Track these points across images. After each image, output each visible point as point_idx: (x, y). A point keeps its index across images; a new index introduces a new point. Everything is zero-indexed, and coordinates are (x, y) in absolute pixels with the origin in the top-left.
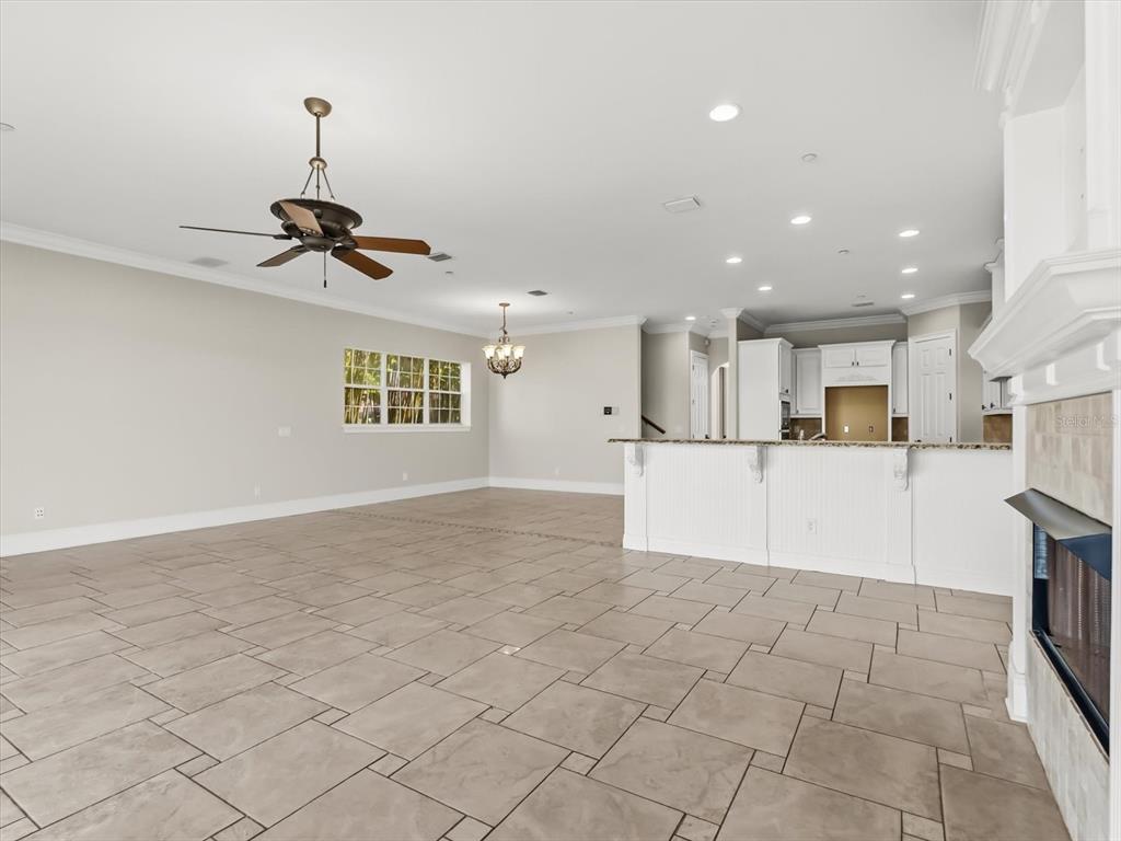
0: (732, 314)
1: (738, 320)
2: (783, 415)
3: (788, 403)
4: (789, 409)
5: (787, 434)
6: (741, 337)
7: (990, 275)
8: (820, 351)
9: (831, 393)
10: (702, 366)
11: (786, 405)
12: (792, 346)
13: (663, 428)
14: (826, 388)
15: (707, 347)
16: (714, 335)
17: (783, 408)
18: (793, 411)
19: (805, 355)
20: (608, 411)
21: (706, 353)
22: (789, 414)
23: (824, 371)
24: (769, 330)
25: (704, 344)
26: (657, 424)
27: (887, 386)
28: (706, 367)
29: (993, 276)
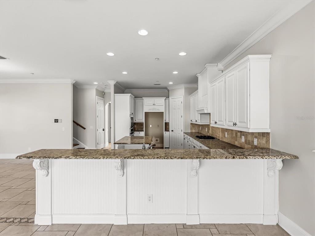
0: (112, 83)
1: (114, 85)
2: (131, 121)
3: (133, 118)
4: (133, 120)
5: (133, 129)
6: (116, 92)
7: (198, 78)
8: (143, 99)
9: (147, 114)
10: (101, 102)
11: (132, 118)
12: (134, 97)
13: (85, 127)
14: (145, 112)
15: (103, 95)
16: (106, 91)
17: (131, 119)
18: (134, 120)
19: (138, 100)
20: (56, 121)
21: (103, 98)
22: (133, 121)
23: (144, 106)
24: (127, 90)
25: (102, 94)
26: (83, 126)
27: (163, 113)
28: (103, 103)
29: (199, 78)
